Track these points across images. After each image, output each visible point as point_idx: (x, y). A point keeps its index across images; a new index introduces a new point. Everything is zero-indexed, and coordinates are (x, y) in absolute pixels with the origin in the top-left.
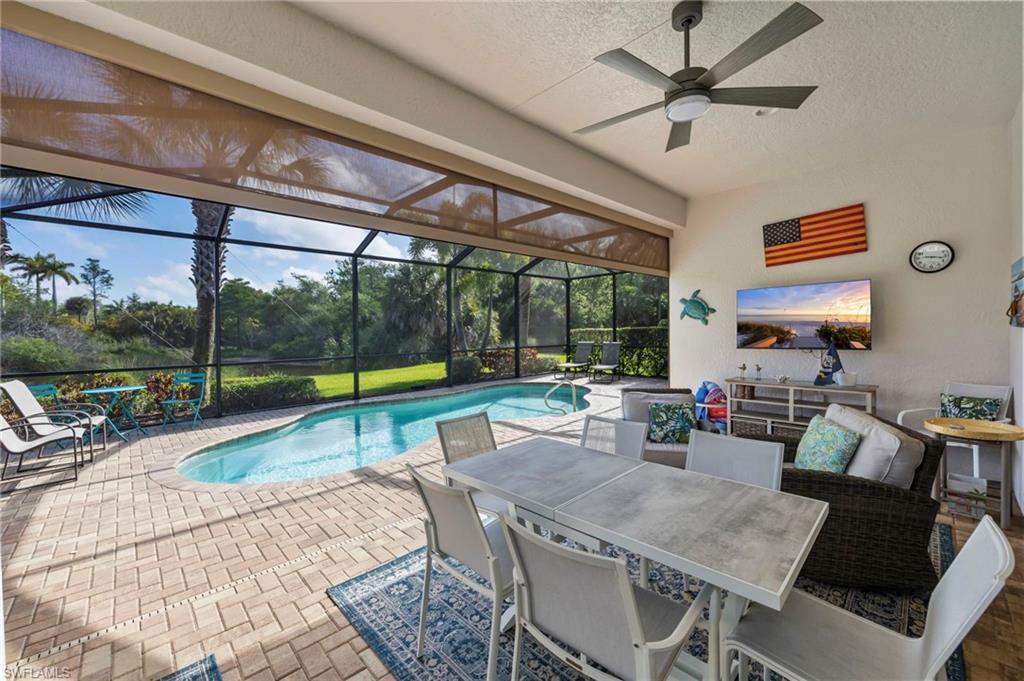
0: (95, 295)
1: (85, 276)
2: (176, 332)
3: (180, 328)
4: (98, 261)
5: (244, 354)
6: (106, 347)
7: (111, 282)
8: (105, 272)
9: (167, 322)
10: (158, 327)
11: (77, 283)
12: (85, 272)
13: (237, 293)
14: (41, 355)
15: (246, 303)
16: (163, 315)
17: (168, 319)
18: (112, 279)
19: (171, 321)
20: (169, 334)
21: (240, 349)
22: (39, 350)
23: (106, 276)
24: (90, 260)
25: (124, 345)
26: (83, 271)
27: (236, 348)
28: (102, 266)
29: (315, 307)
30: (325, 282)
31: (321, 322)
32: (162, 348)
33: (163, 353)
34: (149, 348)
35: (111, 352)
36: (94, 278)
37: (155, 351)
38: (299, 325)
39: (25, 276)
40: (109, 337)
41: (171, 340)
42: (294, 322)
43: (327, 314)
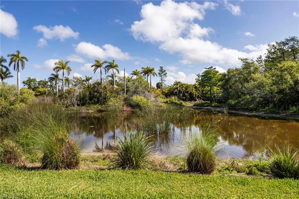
0: (162, 81)
1: (159, 74)
2: (186, 94)
3: (188, 92)
4: (163, 67)
5: (213, 105)
6: (163, 100)
7: (166, 75)
8: (165, 71)
9: (183, 90)
10: (180, 92)
11: (157, 76)
13: (210, 74)
15: (214, 79)
16: (181, 87)
17: (183, 88)
18: (167, 74)
19: (184, 89)
20: (184, 95)
21: (211, 103)
23: (165, 73)
24: (160, 67)
25: (168, 100)
26: (159, 72)
27: (209, 102)
28: (164, 69)
29: (256, 76)
30: (257, 63)
31: (260, 86)
32: (181, 101)
33: (181, 103)
34: (177, 101)
35: (164, 103)
36: (162, 74)
37: (179, 103)
38: (243, 89)
39: (144, 75)
40: (164, 96)
41: (185, 98)
42: (240, 87)
43: (264, 79)
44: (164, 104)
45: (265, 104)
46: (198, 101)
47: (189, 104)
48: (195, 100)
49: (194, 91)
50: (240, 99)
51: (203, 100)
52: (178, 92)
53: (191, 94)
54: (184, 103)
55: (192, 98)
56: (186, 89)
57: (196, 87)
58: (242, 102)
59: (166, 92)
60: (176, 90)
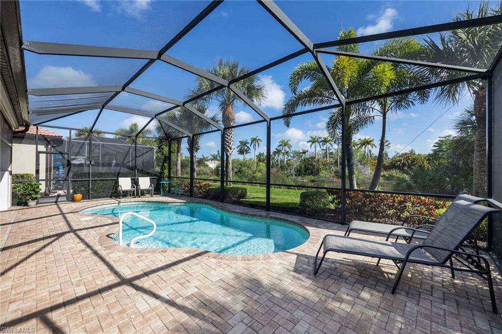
7: (390, 145)
8: (387, 141)
10: (404, 165)
16: (407, 159)
17: (409, 161)
52: (401, 165)
56: (413, 161)
59: (388, 165)
60: (399, 163)
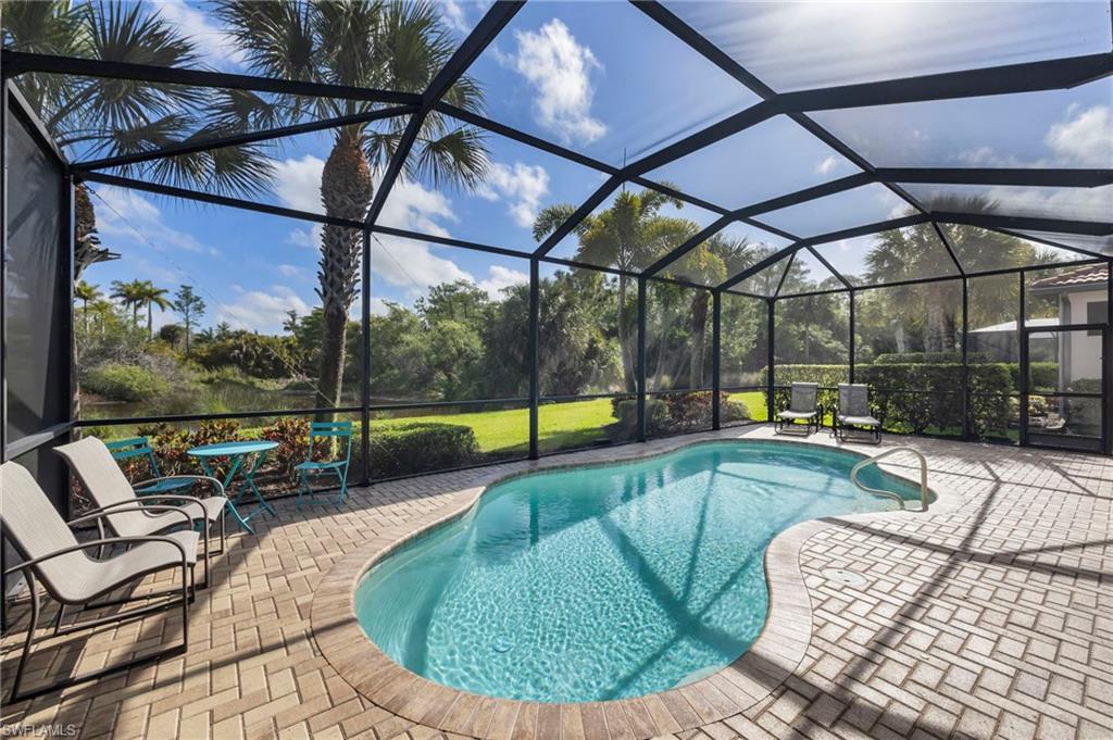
0: (188, 323)
1: (178, 303)
2: (265, 362)
3: (269, 357)
4: (191, 288)
6: (197, 376)
7: (202, 309)
8: (197, 299)
9: (256, 351)
10: (248, 356)
11: (172, 309)
12: (178, 299)
14: (135, 384)
16: (252, 343)
17: (257, 348)
18: (204, 306)
19: (260, 350)
20: (258, 364)
22: (135, 379)
23: (198, 303)
24: (183, 287)
25: (215, 374)
26: (176, 298)
28: (194, 293)
29: (407, 337)
30: (416, 310)
31: (414, 354)
32: (251, 379)
33: (252, 384)
34: (238, 379)
35: (203, 382)
36: (187, 305)
37: (244, 382)
38: (390, 356)
39: (123, 303)
40: (200, 366)
41: (260, 370)
42: (384, 354)
43: (420, 344)
44: (203, 385)
45: (421, 383)
46: (295, 379)
47: (271, 385)
48: (289, 377)
49: (285, 355)
50: (384, 375)
51: (309, 375)
52: (241, 356)
53: (278, 363)
54: (258, 383)
55: (279, 371)
56: (265, 350)
57: (290, 347)
58: (388, 381)
59: (204, 354)
60: (237, 351)
